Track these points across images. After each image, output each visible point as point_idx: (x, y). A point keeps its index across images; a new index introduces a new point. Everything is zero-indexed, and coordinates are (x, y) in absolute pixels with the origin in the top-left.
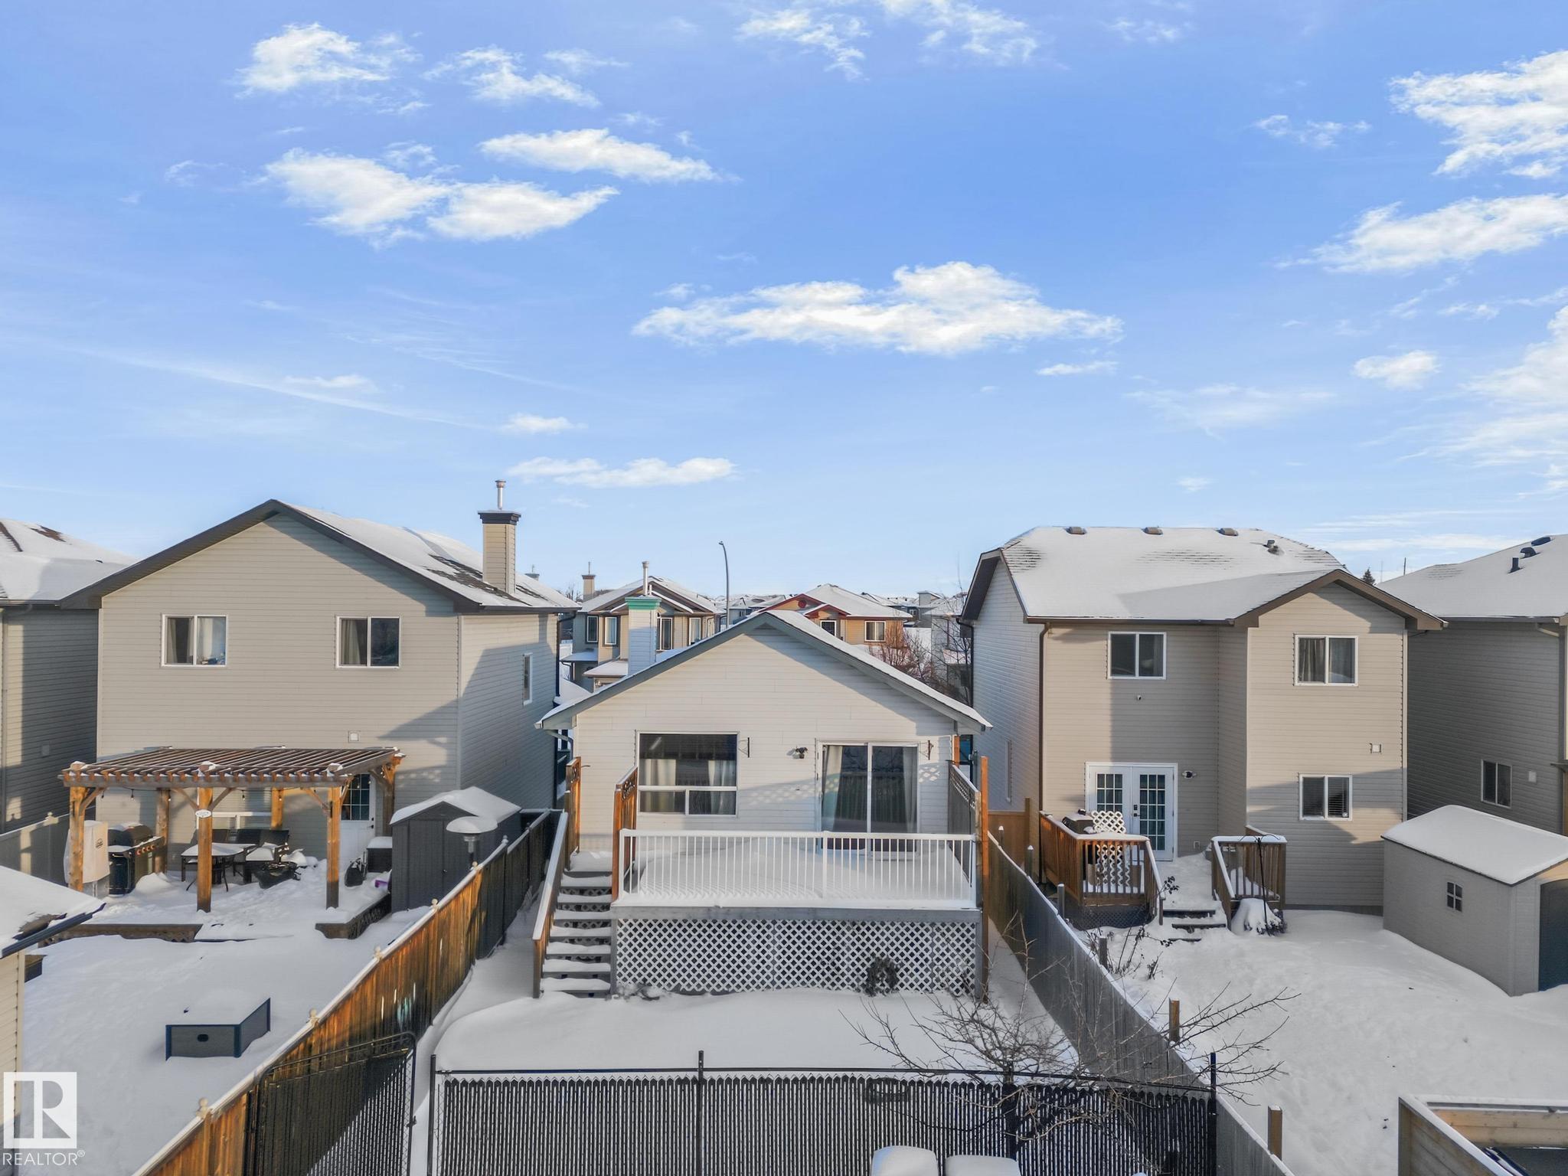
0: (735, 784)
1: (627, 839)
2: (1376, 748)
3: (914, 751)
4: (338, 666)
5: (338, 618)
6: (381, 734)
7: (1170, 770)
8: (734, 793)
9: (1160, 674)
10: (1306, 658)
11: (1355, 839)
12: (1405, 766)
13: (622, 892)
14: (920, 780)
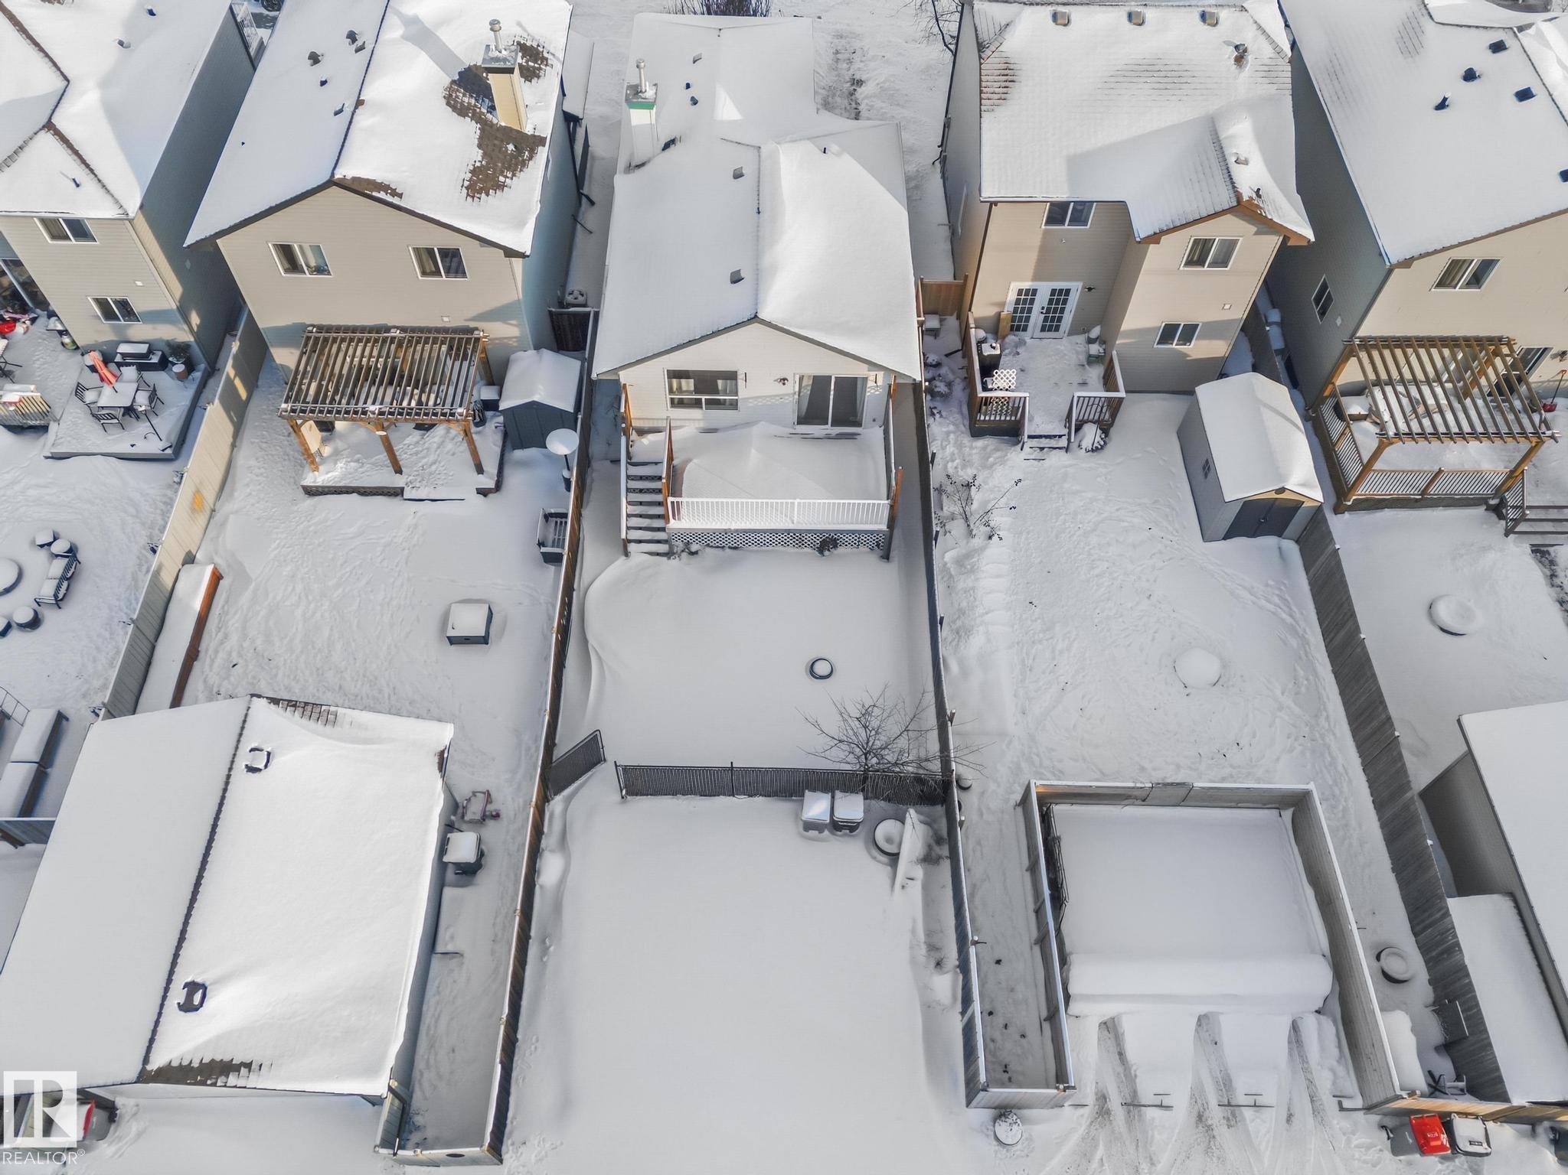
0: (737, 395)
1: (673, 503)
2: (1227, 307)
3: (865, 379)
4: (420, 278)
5: (410, 248)
6: (466, 318)
7: (1076, 287)
8: (737, 400)
9: (1085, 223)
10: (1195, 251)
11: (1190, 356)
12: (1245, 317)
13: (672, 520)
14: (868, 394)
